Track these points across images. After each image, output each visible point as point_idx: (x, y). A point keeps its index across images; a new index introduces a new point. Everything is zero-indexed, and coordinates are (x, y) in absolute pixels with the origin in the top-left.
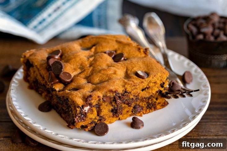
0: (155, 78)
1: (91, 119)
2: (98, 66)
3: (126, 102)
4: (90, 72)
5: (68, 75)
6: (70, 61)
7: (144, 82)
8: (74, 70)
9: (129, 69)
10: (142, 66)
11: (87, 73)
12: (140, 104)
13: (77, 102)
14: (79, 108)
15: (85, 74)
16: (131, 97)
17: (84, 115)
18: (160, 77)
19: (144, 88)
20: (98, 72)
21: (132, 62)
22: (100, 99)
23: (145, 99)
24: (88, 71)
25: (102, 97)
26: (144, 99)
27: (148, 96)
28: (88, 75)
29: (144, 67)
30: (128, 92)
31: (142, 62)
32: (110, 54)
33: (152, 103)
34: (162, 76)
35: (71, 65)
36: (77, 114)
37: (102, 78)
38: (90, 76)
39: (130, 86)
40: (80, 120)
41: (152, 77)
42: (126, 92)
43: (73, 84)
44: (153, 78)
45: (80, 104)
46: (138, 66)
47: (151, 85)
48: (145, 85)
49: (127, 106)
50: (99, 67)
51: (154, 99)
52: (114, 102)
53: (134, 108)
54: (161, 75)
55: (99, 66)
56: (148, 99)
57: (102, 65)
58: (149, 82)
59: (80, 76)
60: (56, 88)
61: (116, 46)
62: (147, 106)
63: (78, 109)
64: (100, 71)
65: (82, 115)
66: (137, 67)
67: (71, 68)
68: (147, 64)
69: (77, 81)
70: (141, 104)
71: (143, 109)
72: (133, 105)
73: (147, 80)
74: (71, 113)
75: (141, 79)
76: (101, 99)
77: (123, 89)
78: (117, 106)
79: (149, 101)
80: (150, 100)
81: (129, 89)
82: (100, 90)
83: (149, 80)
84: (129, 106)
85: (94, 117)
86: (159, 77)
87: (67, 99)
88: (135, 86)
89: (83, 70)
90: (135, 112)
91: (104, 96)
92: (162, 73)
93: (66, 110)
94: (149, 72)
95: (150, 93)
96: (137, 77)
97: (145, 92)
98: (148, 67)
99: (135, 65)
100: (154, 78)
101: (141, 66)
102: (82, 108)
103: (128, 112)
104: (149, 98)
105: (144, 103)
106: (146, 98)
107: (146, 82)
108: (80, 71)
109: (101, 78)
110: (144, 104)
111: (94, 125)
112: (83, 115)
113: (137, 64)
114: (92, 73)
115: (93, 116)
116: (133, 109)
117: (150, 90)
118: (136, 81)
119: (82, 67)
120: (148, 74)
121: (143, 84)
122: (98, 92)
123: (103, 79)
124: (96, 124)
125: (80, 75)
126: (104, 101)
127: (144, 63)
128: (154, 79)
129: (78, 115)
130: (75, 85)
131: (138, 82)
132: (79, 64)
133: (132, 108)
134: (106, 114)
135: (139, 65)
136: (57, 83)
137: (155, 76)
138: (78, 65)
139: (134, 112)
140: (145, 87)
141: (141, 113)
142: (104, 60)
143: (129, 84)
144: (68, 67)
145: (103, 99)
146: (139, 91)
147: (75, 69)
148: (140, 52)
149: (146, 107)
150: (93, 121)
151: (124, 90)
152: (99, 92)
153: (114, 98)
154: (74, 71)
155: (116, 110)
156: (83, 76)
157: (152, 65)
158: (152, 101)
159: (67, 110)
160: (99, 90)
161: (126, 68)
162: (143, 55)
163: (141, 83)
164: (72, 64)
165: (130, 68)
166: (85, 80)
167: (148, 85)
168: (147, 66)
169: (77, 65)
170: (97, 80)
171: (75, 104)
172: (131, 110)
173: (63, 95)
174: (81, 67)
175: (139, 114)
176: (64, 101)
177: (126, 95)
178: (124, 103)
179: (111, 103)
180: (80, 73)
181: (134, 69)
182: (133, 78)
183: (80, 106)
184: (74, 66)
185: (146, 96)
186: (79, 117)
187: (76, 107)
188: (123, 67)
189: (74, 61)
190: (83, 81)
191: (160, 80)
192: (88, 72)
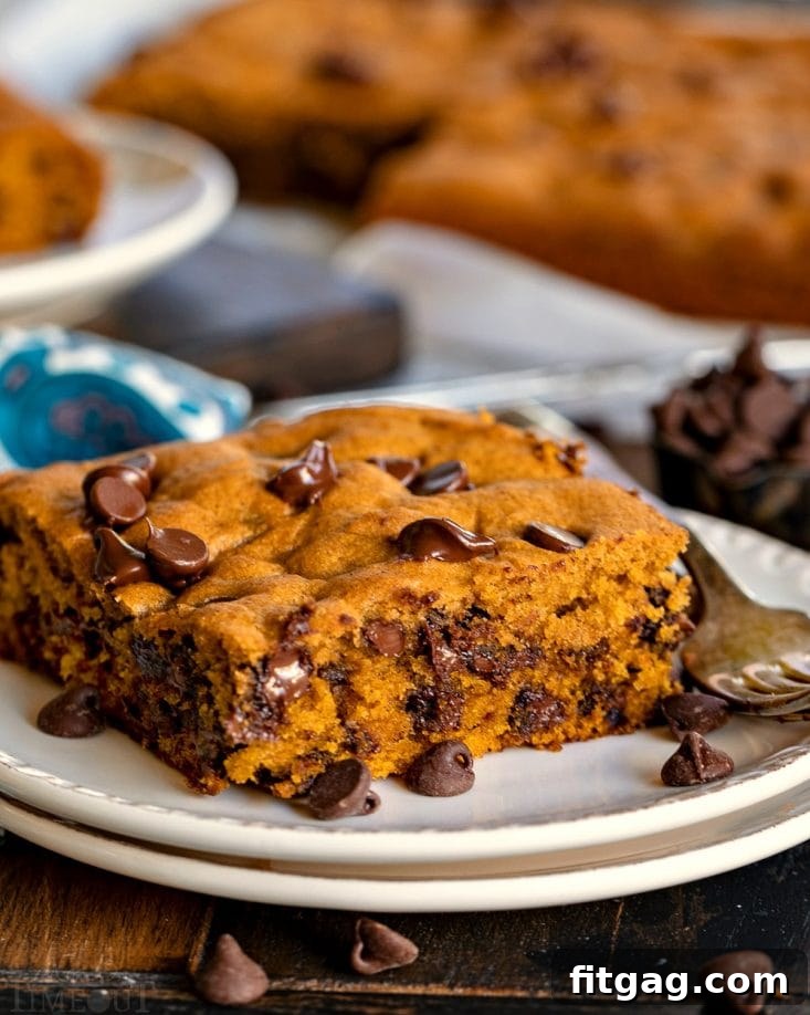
0: (619, 549)
1: (307, 735)
2: (335, 508)
3: (481, 663)
4: (298, 534)
5: (188, 541)
6: (199, 493)
7: (568, 563)
8: (216, 530)
9: (489, 517)
10: (555, 505)
11: (282, 541)
12: (547, 686)
13: (238, 639)
14: (248, 670)
15: (272, 543)
16: (506, 638)
17: (271, 710)
18: (645, 547)
19: (567, 603)
20: (338, 530)
21: (503, 493)
22: (352, 635)
23: (573, 657)
24: (288, 529)
25: (361, 624)
26: (570, 660)
27: (585, 640)
28: (289, 548)
29: (566, 510)
30: (489, 610)
31: (554, 493)
32: (396, 469)
33: (608, 682)
34: (654, 543)
35: (205, 508)
36: (235, 704)
37: (356, 552)
38: (297, 550)
39: (497, 578)
40: (250, 730)
41: (608, 545)
42: (476, 611)
43: (216, 580)
44: (610, 549)
45: (255, 647)
46: (535, 507)
47: (603, 586)
48: (570, 582)
49: (485, 685)
50: (341, 512)
51: (616, 662)
52: (420, 658)
53: (520, 698)
54: (648, 539)
55: (341, 506)
56: (587, 659)
57: (358, 504)
58: (589, 567)
59: (247, 554)
60: (128, 604)
61: (424, 440)
62: (582, 697)
63: (242, 677)
64: (347, 527)
65: (261, 707)
66: (531, 511)
67: (204, 518)
68: (581, 499)
69: (236, 570)
70: (552, 684)
71: (562, 714)
72: (515, 682)
73: (582, 558)
74: (207, 713)
75: (550, 552)
76: (357, 632)
77: (467, 593)
78: (438, 679)
79: (596, 671)
80: (599, 664)
81: (493, 595)
82: (349, 595)
83: (592, 562)
84: (495, 684)
85: (319, 729)
86: (640, 547)
87: (188, 640)
88: (524, 584)
89: (264, 527)
90: (523, 723)
91: (369, 621)
92: (654, 529)
93: (180, 704)
94: (588, 527)
95: (598, 628)
96: (529, 546)
97: (574, 622)
98: (581, 508)
99: (517, 502)
100: (617, 548)
101: (549, 508)
102: (260, 670)
103: (488, 717)
104: (593, 656)
105: (571, 681)
106: (578, 655)
107: (575, 569)
108: (249, 534)
109: (352, 552)
110: (567, 682)
111: (323, 770)
112: (265, 710)
113: (528, 500)
114: (308, 540)
115: (317, 719)
116: (513, 709)
117: (599, 611)
118: (525, 561)
119: (259, 518)
120: (584, 538)
121: (564, 578)
122: (342, 601)
123: (360, 555)
124: (330, 766)
125: (248, 548)
126: (372, 649)
127: (563, 495)
128: (617, 559)
129: (241, 704)
130: (225, 583)
131: (538, 564)
132: (243, 504)
133: (509, 701)
134: (379, 720)
135: (539, 500)
136: (135, 579)
137: (620, 540)
138: (239, 511)
139: (518, 724)
140: (573, 595)
141: (558, 731)
142: (366, 483)
143: (491, 573)
144: (191, 515)
145: (364, 632)
146: (543, 611)
147: (223, 526)
148: (541, 459)
149: (580, 703)
150: (316, 749)
151: (471, 600)
152: (346, 600)
153: (422, 633)
154: (218, 533)
155: (433, 702)
156: (263, 549)
157: (603, 504)
158: (606, 673)
159: (185, 706)
160: (345, 593)
161: (473, 516)
162: (559, 473)
163: (553, 569)
164: (206, 503)
165: (495, 513)
166: (274, 566)
167: (586, 587)
168: (579, 504)
169: (232, 510)
170: (334, 559)
171: (225, 652)
172: (504, 712)
173: (164, 623)
174: (256, 516)
175: (547, 738)
176: (173, 656)
177: (478, 626)
178: (471, 669)
179: (404, 664)
180: (249, 542)
181: (514, 515)
182: (514, 550)
183: (255, 662)
184: (216, 513)
185: (577, 643)
186: (247, 715)
187: (232, 668)
188: (458, 509)
189: (217, 492)
190: (265, 570)
191: (644, 563)
192: (287, 534)
